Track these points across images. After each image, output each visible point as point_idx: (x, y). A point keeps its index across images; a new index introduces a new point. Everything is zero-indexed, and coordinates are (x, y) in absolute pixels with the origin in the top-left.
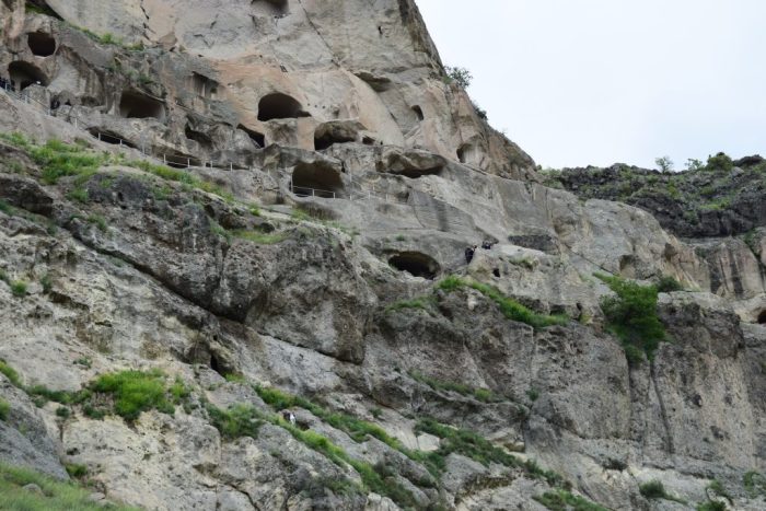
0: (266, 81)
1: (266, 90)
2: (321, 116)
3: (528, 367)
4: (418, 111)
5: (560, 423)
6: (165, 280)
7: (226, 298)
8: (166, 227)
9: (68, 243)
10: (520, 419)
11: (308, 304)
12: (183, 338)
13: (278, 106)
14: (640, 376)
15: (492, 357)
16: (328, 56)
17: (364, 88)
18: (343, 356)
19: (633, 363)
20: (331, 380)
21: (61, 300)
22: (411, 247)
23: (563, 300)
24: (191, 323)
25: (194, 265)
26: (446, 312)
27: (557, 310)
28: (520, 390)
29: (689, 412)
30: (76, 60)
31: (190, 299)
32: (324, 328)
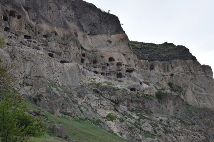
0: (109, 55)
2: (117, 61)
3: (147, 104)
4: (130, 59)
5: (151, 112)
6: (111, 100)
7: (117, 102)
8: (110, 93)
9: (102, 97)
10: (146, 112)
11: (124, 100)
12: (113, 108)
13: (111, 59)
14: (160, 104)
15: (143, 103)
16: (117, 50)
17: (122, 56)
18: (128, 106)
19: (159, 102)
20: (127, 109)
21: (102, 105)
22: (133, 87)
23: (152, 94)
24: (114, 106)
25: (113, 98)
26: (138, 97)
27: (150, 96)
28: (146, 107)
29: (165, 108)
31: (113, 102)
32: (126, 103)
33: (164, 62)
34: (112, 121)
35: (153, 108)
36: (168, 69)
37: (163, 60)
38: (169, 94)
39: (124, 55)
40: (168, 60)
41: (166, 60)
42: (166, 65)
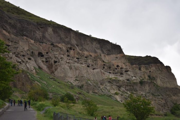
0: (117, 64)
1: (117, 65)
2: (120, 67)
3: (135, 87)
4: (127, 65)
5: (137, 91)
6: (117, 86)
7: (120, 86)
8: (116, 82)
9: (112, 84)
10: (135, 90)
11: (123, 85)
12: (118, 89)
13: (118, 66)
14: (142, 87)
15: (133, 86)
16: (120, 62)
17: (123, 64)
18: (125, 88)
19: (141, 86)
20: (125, 90)
21: (112, 88)
22: (128, 79)
23: (137, 82)
24: (118, 88)
25: (118, 84)
26: (130, 84)
27: (137, 83)
28: (135, 88)
29: (144, 88)
30: (106, 66)
32: (124, 87)
33: (146, 65)
34: (117, 95)
35: (138, 89)
36: (148, 69)
37: (145, 65)
38: (146, 81)
39: (124, 64)
40: (148, 64)
41: (147, 64)
42: (147, 67)
